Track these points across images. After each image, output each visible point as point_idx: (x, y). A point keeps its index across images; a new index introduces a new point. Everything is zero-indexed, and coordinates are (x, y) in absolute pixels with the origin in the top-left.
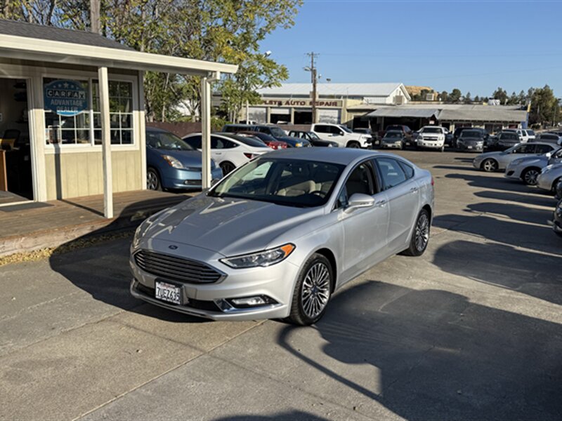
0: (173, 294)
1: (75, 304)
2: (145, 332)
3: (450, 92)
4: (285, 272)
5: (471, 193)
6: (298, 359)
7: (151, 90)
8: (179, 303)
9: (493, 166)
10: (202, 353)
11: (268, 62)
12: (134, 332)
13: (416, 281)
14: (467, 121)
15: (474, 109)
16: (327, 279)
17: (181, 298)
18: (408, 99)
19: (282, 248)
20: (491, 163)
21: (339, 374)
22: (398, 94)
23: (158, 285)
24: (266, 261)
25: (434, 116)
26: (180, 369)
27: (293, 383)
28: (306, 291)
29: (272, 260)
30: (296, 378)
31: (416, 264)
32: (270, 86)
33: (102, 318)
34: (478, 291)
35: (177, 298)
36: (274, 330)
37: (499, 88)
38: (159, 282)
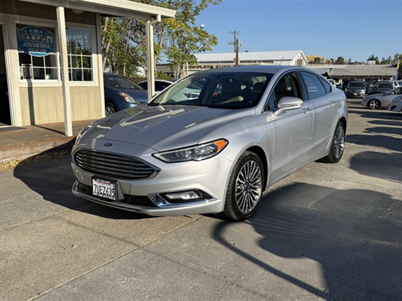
0: (109, 191)
1: (26, 204)
2: (84, 228)
3: (336, 59)
4: (219, 166)
5: (365, 122)
6: (234, 253)
7: (115, 54)
8: (114, 199)
9: (377, 104)
10: (136, 248)
11: (202, 32)
12: (74, 228)
13: (339, 182)
14: (351, 76)
15: (356, 68)
16: (259, 177)
17: (116, 193)
18: (306, 62)
19: (215, 143)
20: (375, 102)
21: (278, 269)
22: (299, 58)
23: (94, 182)
24: (199, 156)
25: (326, 73)
26: (111, 265)
27: (229, 278)
28: (239, 187)
29: (204, 155)
30: (232, 272)
31: (335, 169)
32: (204, 50)
33: (47, 216)
34: (397, 190)
35: (113, 194)
36: (209, 225)
37: (372, 55)
38: (96, 180)
